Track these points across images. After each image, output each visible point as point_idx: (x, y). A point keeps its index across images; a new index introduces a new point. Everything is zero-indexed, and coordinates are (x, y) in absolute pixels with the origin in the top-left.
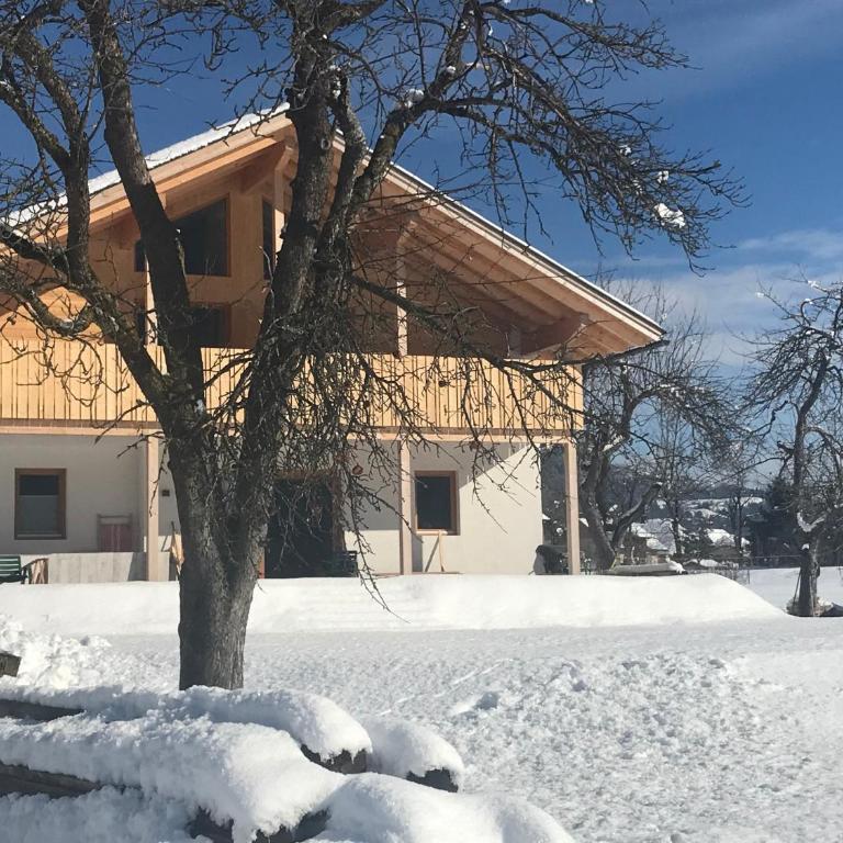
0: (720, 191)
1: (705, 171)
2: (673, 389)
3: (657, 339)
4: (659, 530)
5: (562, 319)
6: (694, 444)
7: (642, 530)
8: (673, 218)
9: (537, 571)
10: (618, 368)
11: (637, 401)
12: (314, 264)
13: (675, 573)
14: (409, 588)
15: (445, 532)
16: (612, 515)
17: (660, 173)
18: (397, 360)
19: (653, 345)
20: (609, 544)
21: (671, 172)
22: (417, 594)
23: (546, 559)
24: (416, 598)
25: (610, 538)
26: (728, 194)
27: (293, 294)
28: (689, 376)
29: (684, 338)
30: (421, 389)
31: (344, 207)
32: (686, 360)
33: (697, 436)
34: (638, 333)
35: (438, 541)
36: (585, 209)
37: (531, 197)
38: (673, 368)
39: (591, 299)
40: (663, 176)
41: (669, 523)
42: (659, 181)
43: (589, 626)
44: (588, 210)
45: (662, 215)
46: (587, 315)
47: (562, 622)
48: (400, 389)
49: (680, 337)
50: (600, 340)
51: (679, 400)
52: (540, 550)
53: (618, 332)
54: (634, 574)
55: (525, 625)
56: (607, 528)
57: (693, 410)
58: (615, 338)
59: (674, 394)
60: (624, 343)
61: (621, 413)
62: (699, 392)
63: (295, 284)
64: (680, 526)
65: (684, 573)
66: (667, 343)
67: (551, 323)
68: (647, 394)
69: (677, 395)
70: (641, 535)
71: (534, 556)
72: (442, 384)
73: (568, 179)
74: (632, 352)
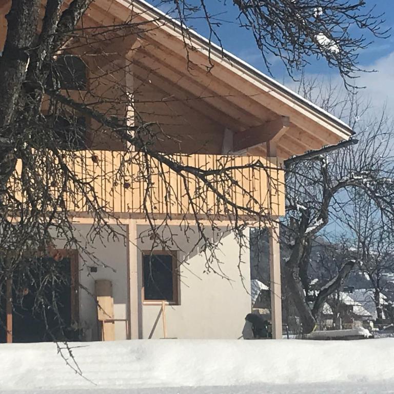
0: (364, 25)
1: (352, 8)
2: (365, 180)
3: (347, 138)
4: (363, 299)
5: (268, 121)
6: (383, 227)
7: (349, 298)
8: (329, 45)
9: (246, 336)
10: (318, 162)
11: (335, 190)
12: (24, 84)
13: (363, 337)
14: (132, 351)
15: (167, 303)
16: (314, 288)
17: (316, 9)
18: (96, 164)
19: (344, 144)
20: (310, 312)
21: (324, 8)
22: (140, 356)
23: (254, 325)
24: (139, 359)
25: (312, 307)
26: (372, 27)
27: (8, 108)
28: (378, 170)
29: (374, 137)
30: (109, 190)
31: (50, 36)
32: (376, 156)
33: (385, 219)
34: (331, 133)
35: (162, 310)
36: (258, 37)
37: (213, 26)
38: (365, 162)
39: (292, 105)
40: (318, 11)
41: (371, 293)
42: (315, 15)
43: (287, 382)
44: (260, 38)
45: (320, 42)
46: (288, 118)
47: (264, 379)
48: (92, 189)
49: (371, 136)
50: (300, 140)
51: (369, 189)
52: (249, 318)
53: (315, 133)
54: (328, 338)
55: (232, 382)
56: (309, 298)
57: (381, 198)
58: (313, 138)
59: (366, 184)
60: (319, 142)
61: (320, 200)
62: (386, 183)
63: (9, 100)
64: (381, 295)
65: (370, 337)
66: (356, 142)
67: (259, 124)
68: (342, 185)
69: (368, 186)
70: (348, 303)
71: (244, 322)
72: (127, 186)
73: (243, 12)
74: (326, 150)
